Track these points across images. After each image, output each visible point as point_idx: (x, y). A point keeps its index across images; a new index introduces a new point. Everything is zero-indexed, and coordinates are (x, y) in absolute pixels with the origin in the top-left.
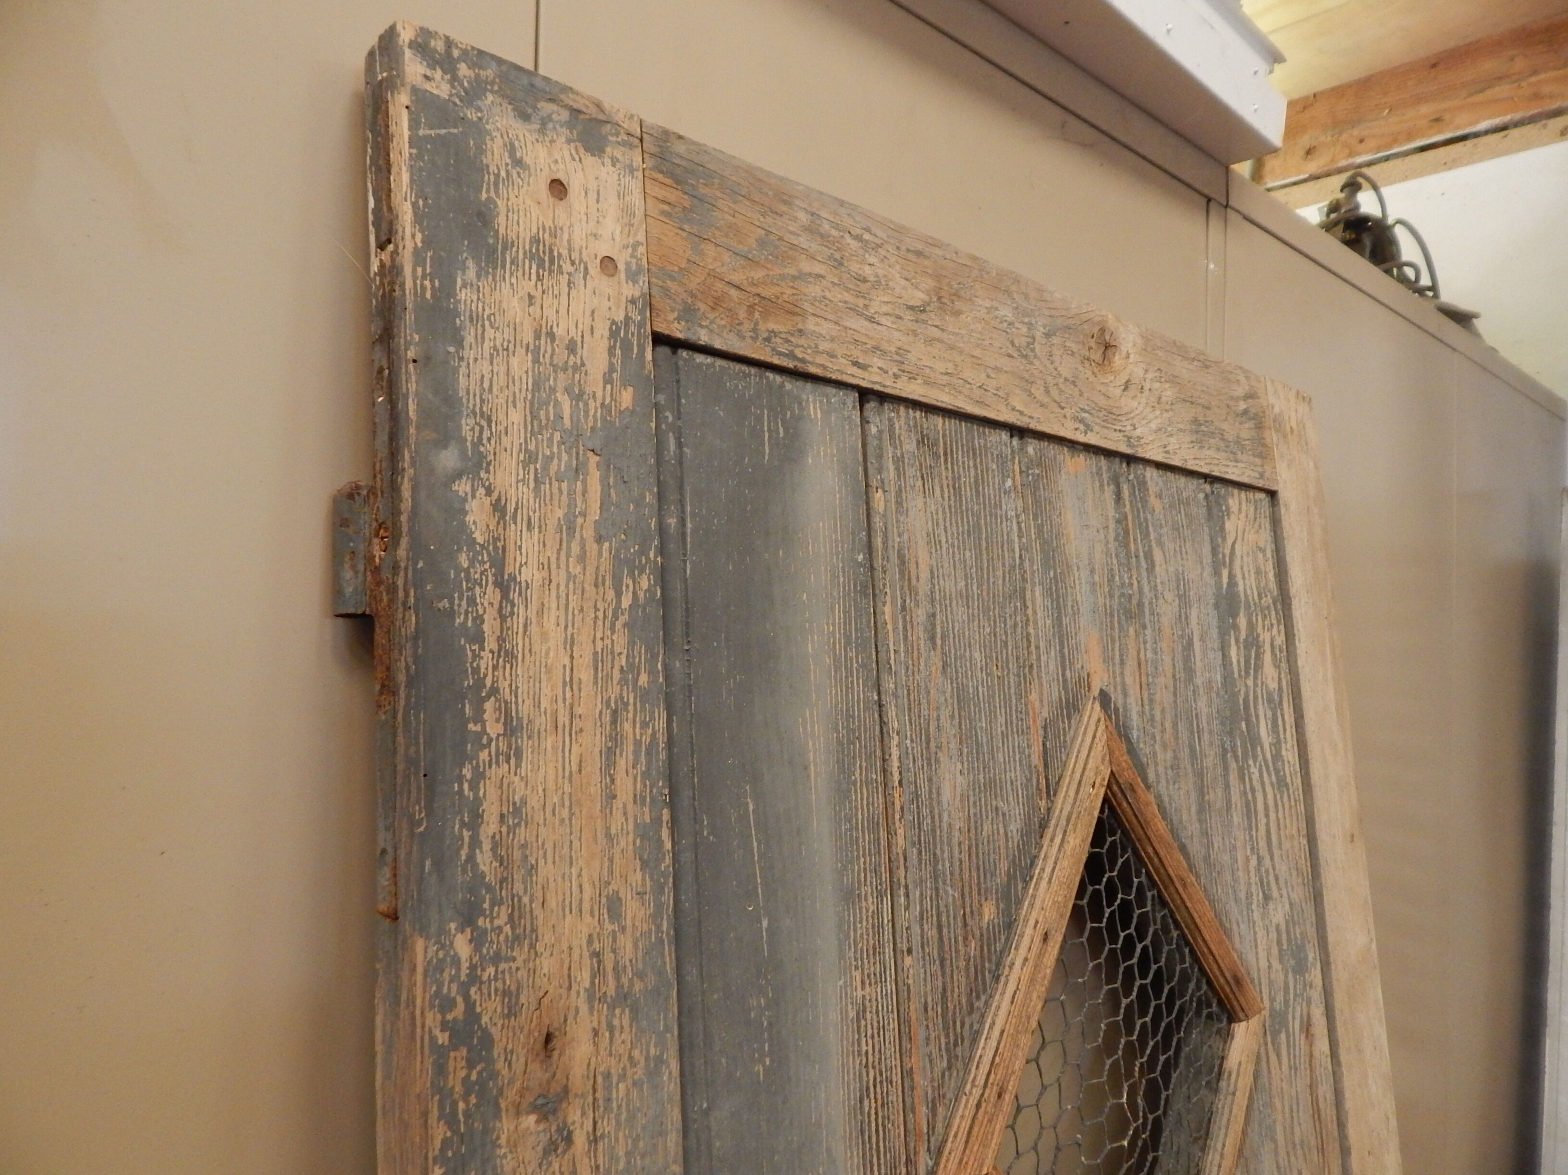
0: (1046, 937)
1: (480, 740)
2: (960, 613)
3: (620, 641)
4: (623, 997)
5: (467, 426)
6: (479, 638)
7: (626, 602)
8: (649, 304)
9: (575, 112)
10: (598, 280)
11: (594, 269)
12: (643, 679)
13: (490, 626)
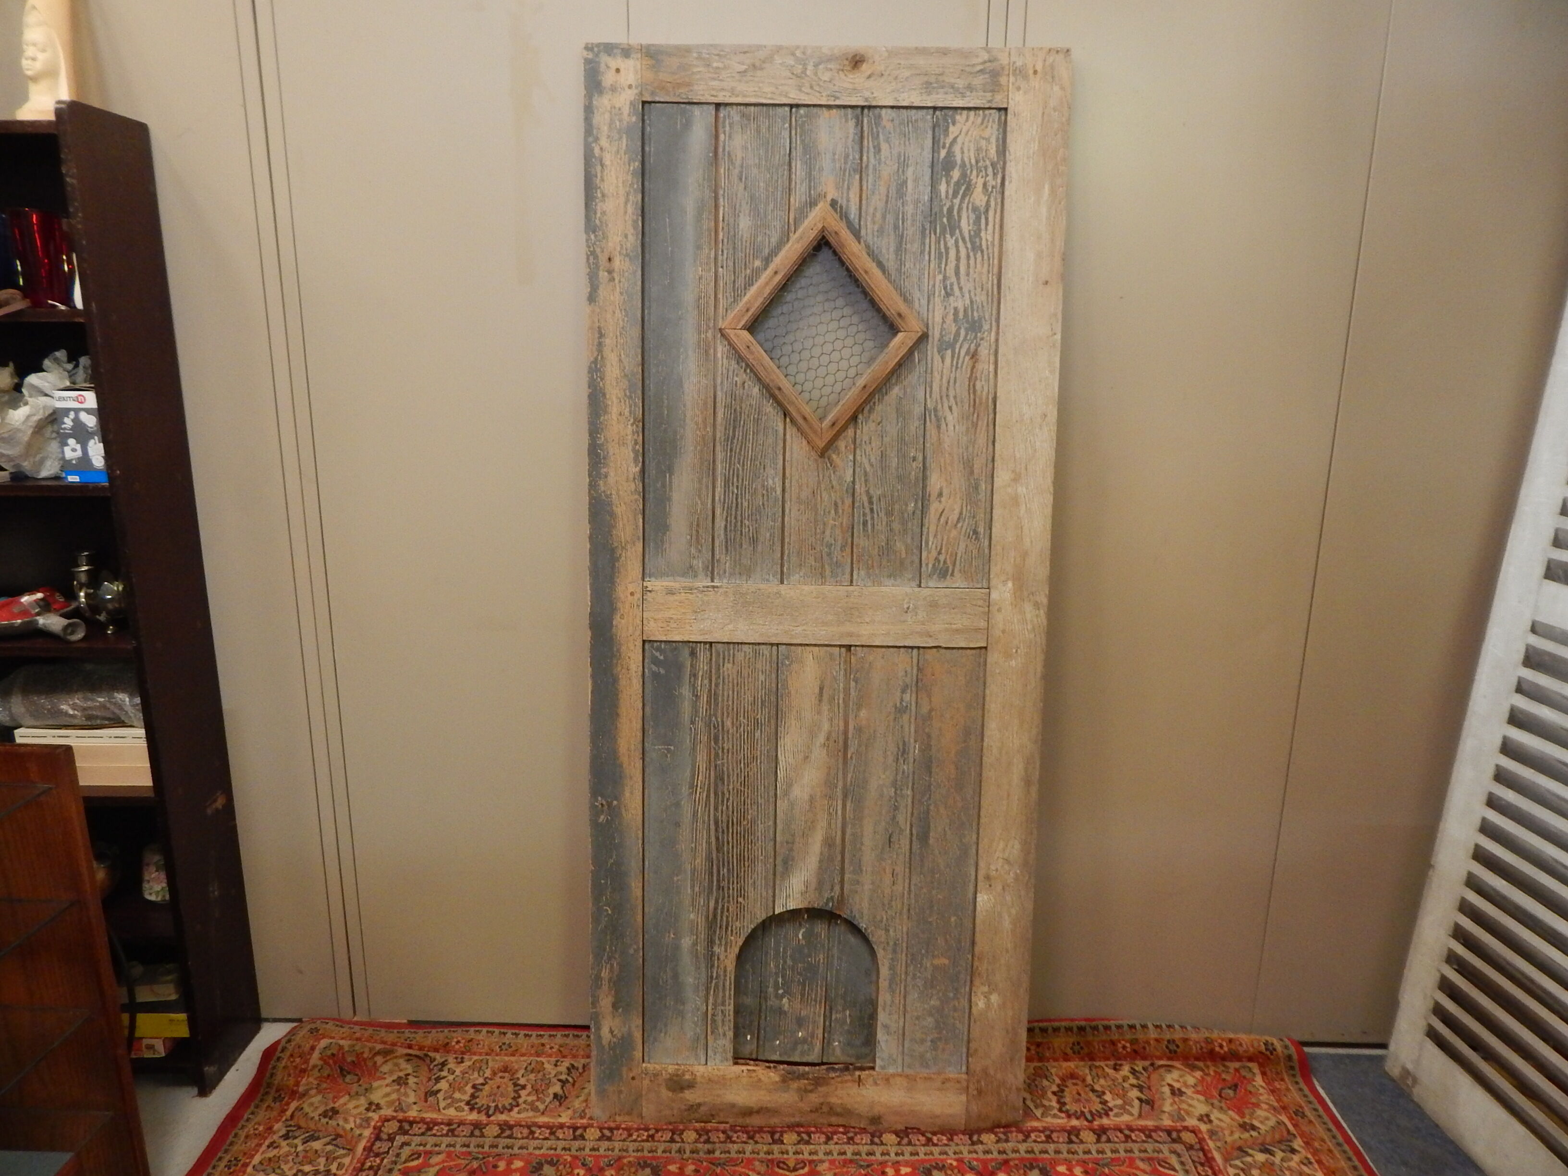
0: (776, 273)
1: (596, 198)
2: (755, 171)
3: (630, 177)
4: (627, 255)
5: (595, 132)
6: (596, 177)
7: (632, 168)
8: (641, 94)
9: (622, 49)
10: (629, 92)
11: (626, 89)
12: (635, 186)
13: (599, 175)
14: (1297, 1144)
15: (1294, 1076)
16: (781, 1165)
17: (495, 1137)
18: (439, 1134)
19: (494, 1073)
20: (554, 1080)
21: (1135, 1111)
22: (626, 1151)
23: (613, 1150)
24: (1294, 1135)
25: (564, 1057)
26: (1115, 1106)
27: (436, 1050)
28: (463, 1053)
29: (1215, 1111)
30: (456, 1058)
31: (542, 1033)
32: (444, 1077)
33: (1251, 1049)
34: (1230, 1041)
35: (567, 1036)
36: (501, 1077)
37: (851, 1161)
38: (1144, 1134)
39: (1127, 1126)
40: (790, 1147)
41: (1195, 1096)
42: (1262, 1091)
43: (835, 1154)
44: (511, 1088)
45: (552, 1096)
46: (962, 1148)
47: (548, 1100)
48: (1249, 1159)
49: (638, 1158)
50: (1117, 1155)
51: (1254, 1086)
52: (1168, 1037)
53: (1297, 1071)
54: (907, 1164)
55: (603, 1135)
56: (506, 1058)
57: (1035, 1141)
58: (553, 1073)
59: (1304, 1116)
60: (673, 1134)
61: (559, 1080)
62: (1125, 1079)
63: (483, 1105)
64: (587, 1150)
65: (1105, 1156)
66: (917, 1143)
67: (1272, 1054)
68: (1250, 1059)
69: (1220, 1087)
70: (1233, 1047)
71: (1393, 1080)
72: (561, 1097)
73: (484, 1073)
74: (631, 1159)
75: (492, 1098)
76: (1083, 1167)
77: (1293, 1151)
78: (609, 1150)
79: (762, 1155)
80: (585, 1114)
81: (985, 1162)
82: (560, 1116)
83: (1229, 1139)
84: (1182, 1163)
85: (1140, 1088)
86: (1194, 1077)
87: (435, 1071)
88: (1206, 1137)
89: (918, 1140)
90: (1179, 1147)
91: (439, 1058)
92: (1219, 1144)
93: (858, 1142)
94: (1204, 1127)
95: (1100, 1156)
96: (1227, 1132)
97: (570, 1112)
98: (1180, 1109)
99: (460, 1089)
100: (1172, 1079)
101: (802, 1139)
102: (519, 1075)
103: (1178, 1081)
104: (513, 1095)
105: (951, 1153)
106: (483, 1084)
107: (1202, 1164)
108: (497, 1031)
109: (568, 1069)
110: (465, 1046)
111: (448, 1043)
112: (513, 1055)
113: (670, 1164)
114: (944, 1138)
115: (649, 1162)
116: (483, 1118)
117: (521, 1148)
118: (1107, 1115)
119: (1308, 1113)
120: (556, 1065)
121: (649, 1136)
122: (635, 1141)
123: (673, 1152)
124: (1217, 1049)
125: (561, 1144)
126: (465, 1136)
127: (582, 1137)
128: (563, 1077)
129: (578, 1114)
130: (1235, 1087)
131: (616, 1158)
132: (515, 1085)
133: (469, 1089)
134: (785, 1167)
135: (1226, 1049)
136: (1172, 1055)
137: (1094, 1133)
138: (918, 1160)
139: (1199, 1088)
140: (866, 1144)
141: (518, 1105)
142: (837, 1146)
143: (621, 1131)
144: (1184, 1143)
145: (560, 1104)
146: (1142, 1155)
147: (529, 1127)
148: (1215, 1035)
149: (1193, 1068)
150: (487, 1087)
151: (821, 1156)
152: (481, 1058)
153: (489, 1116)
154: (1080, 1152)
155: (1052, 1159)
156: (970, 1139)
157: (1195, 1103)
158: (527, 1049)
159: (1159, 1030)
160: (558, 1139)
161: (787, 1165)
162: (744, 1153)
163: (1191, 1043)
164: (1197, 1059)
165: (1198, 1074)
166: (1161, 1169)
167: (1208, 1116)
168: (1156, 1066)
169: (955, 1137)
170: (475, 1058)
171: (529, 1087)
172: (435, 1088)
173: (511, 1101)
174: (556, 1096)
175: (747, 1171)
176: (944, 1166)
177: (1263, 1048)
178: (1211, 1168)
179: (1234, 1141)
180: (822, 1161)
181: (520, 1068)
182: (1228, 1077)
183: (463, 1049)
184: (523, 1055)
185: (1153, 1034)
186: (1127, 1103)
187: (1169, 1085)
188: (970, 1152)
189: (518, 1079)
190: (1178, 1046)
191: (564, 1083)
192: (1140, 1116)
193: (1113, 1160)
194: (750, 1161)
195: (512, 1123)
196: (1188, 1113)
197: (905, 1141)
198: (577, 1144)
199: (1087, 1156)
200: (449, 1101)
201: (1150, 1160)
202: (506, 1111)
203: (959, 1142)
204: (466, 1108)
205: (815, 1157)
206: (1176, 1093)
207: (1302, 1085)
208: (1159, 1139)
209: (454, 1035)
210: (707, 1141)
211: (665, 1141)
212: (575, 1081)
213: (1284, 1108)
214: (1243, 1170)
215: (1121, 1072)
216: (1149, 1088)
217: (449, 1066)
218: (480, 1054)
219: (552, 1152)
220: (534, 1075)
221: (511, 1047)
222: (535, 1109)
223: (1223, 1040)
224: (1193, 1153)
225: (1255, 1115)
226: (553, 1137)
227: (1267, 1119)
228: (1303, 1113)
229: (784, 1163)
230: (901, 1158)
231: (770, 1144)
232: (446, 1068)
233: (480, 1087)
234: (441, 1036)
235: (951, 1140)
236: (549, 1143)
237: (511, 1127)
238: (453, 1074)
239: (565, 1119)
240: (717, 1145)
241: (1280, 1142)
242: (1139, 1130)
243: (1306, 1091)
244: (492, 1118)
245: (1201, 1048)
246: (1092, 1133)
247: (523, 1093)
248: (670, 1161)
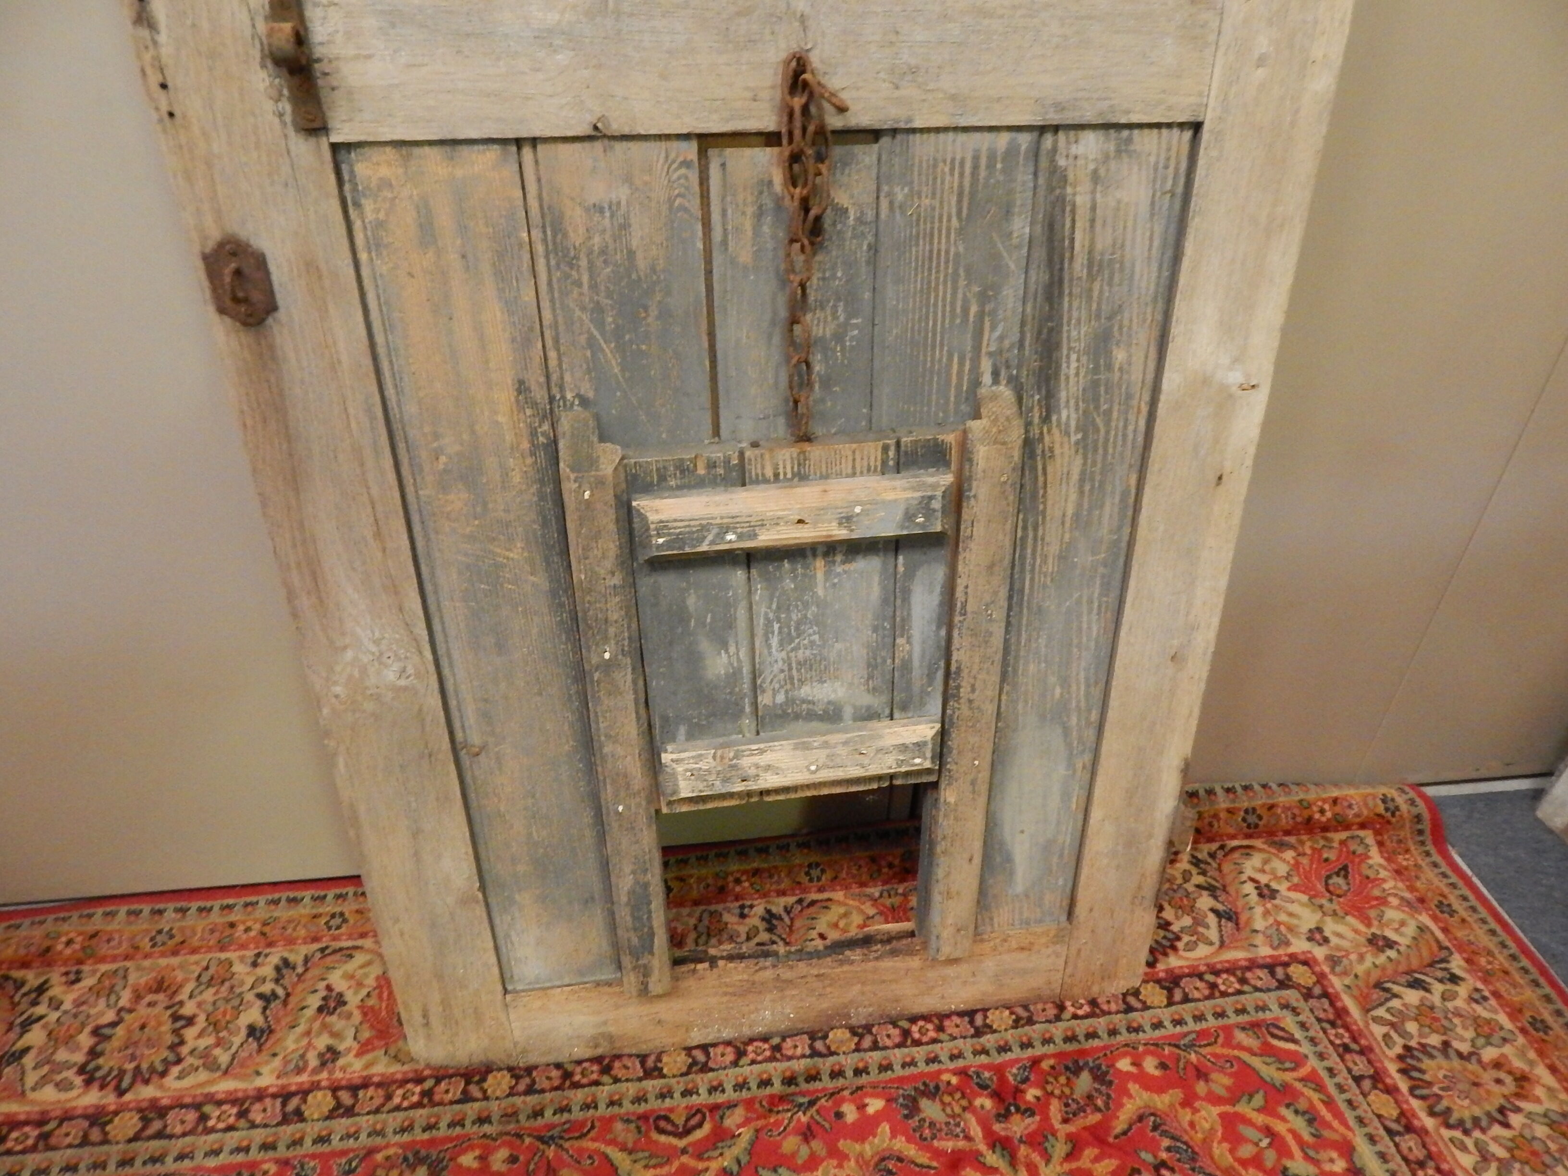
14: (1457, 964)
15: (1423, 843)
16: (662, 1124)
17: (130, 1141)
18: (19, 1148)
19: (138, 997)
20: (250, 997)
21: (1213, 934)
22: (380, 1133)
23: (355, 1135)
24: (1447, 948)
25: (270, 945)
26: (1182, 930)
27: (25, 964)
28: (80, 962)
29: (1328, 919)
30: (67, 974)
31: (231, 901)
32: (41, 1018)
33: (1365, 812)
34: (1335, 801)
35: (276, 902)
36: (150, 1005)
37: (782, 1099)
38: (1234, 975)
39: (1208, 965)
40: (673, 1081)
41: (1293, 895)
42: (1383, 874)
43: (753, 1085)
44: (167, 1027)
45: (244, 1032)
46: (960, 1042)
47: (237, 1041)
48: (1395, 1003)
49: (404, 1146)
50: (1204, 1025)
51: (1370, 867)
52: (1246, 805)
53: (1428, 837)
54: (877, 1090)
55: (339, 1105)
56: (163, 962)
57: (1075, 1017)
58: (250, 981)
59: (1452, 913)
60: (468, 1083)
61: (260, 996)
62: (1186, 876)
63: (111, 1069)
64: (308, 1142)
65: (1185, 1029)
66: (888, 1043)
67: (1393, 815)
68: (1363, 826)
69: (1324, 873)
70: (1338, 809)
71: (1550, 831)
72: (262, 1031)
73: (119, 998)
74: (391, 1151)
75: (130, 1051)
76: (1152, 1053)
77: (1454, 979)
78: (349, 1136)
79: (628, 1107)
80: (306, 1063)
81: (999, 1070)
82: (258, 1073)
83: (1360, 969)
84: (1303, 1026)
85: (1211, 890)
86: (1284, 860)
87: (22, 1007)
88: (1326, 969)
89: (889, 1036)
90: (1292, 996)
91: (32, 978)
92: (1347, 981)
93: (790, 1053)
94: (1320, 953)
95: (1178, 1029)
96: (1353, 957)
97: (277, 1062)
98: (1278, 923)
99: (69, 1040)
100: (1254, 868)
101: (695, 1063)
102: (183, 995)
103: (1263, 871)
104: (169, 1039)
105: (944, 1057)
106: (114, 1025)
107: (1333, 1024)
108: (146, 909)
109: (278, 969)
110: (83, 948)
111: (48, 949)
112: (175, 953)
113: (464, 1151)
114: (930, 1026)
115: (423, 1153)
116: (110, 1099)
117: (181, 1157)
118: (1174, 948)
119: (1457, 905)
120: (255, 964)
121: (423, 1094)
122: (398, 1108)
123: (468, 1123)
124: (1317, 816)
125: (259, 1136)
126: (70, 1146)
127: (299, 1115)
128: (267, 988)
129: (292, 1066)
130: (1344, 871)
131: (362, 1153)
132: (176, 1018)
133: (85, 1040)
134: (669, 1128)
135: (1329, 814)
136: (1252, 831)
137: (1163, 988)
138: (891, 1081)
139: (1296, 880)
140: (804, 1056)
141: (179, 1061)
142: (756, 1068)
143: (371, 1091)
144: (1297, 987)
145: (260, 1050)
146: (1243, 1019)
147: (197, 1106)
148: (1311, 796)
149: (1282, 846)
150: (120, 1031)
151: (730, 1094)
152: (113, 967)
153: (121, 1092)
154: (1147, 1028)
155: (1105, 1048)
156: (972, 1022)
157: (1294, 908)
158: (202, 939)
159: (1231, 796)
160: (253, 1126)
161: (674, 1124)
162: (596, 1107)
163: (1279, 811)
164: (1288, 833)
165: (1289, 855)
166: (1275, 1042)
167: (1319, 930)
168: (1227, 849)
169: (947, 1023)
170: (104, 968)
171: (201, 1020)
172: (20, 1045)
173: (166, 1053)
174: (252, 1030)
175: (603, 1147)
176: (937, 1088)
177: (1381, 809)
178: (1347, 1028)
179: (1368, 973)
180: (732, 1105)
181: (186, 980)
182: (1331, 855)
183: (81, 955)
184: (194, 951)
185: (1223, 802)
186: (1199, 922)
187: (1252, 880)
188: (976, 1053)
189: (181, 1003)
190: (1260, 818)
191: (267, 999)
192: (1222, 945)
193: (1201, 1034)
194: (608, 1122)
195: (165, 1102)
196: (1290, 929)
197: (867, 1042)
198: (289, 1131)
199: (1158, 1033)
200: (46, 1069)
201: (1254, 1026)
202: (155, 1078)
203: (955, 1031)
204: (78, 1081)
205: (719, 1098)
206: (1266, 893)
207: (1437, 858)
208: (1259, 984)
209: (65, 927)
210: (530, 1090)
211: (452, 1103)
212: (288, 995)
213: (1422, 900)
214: (1393, 1025)
215: (1178, 865)
216: (1224, 888)
217: (50, 993)
218: (114, 959)
219: (240, 1158)
220: (212, 990)
221: (172, 937)
222: (211, 1065)
223: (1324, 801)
224: (1313, 1002)
225: (1386, 918)
226: (242, 1123)
227: (1403, 924)
228: (1449, 905)
229: (666, 1119)
230: (864, 1079)
231: (640, 1079)
232: (45, 999)
233: (107, 1031)
234: (38, 933)
235: (940, 1029)
236: (233, 1139)
237: (162, 1112)
238: (57, 1008)
239: (267, 1080)
240: (548, 1096)
241: (1431, 965)
242: (1227, 971)
243: (1444, 868)
244: (128, 1097)
245: (1294, 817)
246: (1157, 987)
247: (190, 1033)
248: (462, 1144)
